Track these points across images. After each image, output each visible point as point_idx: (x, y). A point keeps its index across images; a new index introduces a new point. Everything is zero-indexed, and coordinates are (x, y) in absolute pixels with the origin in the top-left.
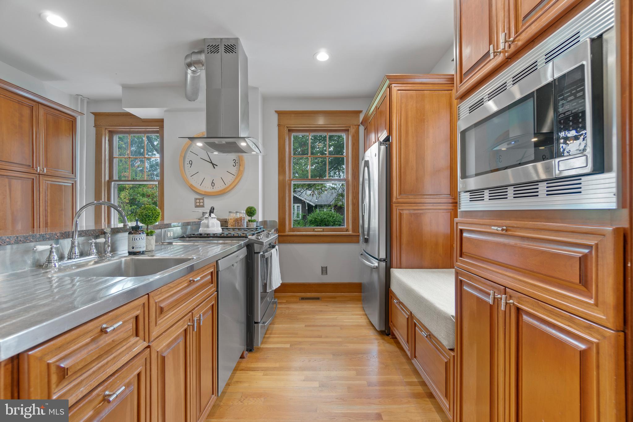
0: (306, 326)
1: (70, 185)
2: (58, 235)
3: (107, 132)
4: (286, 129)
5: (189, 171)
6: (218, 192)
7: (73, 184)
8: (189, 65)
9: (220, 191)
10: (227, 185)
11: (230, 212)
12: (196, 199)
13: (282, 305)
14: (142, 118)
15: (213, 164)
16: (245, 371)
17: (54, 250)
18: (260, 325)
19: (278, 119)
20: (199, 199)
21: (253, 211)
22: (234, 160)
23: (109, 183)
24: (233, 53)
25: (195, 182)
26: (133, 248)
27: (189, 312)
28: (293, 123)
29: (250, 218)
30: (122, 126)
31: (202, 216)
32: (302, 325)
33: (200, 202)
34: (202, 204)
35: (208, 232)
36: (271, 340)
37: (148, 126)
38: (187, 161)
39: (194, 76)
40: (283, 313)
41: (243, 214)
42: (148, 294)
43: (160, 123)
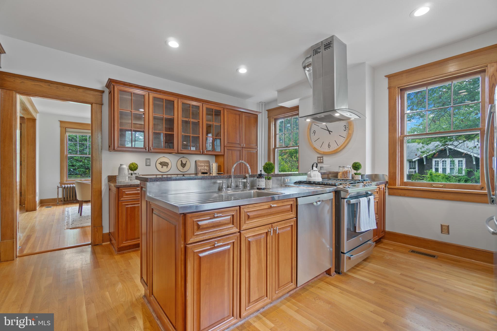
0: (401, 274)
1: (256, 152)
2: (226, 176)
3: (273, 119)
4: (397, 90)
5: (314, 138)
6: (332, 151)
7: (256, 151)
8: (304, 68)
9: (334, 151)
10: (339, 146)
11: (340, 167)
12: (318, 157)
13: (387, 251)
14: (289, 107)
15: (329, 131)
16: (328, 283)
17: (224, 183)
18: (346, 255)
19: (388, 83)
20: (320, 157)
21: (358, 166)
22: (345, 126)
23: (274, 149)
24: (330, 48)
25: (317, 145)
26: (258, 186)
27: (270, 224)
28: (404, 82)
29: (355, 172)
30: (280, 115)
31: (320, 169)
32: (398, 273)
33: (320, 160)
34: (322, 161)
35: (310, 180)
36: (360, 272)
37: (293, 112)
38: (312, 131)
39: (310, 72)
40: (384, 258)
41: (349, 168)
42: (240, 206)
43: (296, 108)
